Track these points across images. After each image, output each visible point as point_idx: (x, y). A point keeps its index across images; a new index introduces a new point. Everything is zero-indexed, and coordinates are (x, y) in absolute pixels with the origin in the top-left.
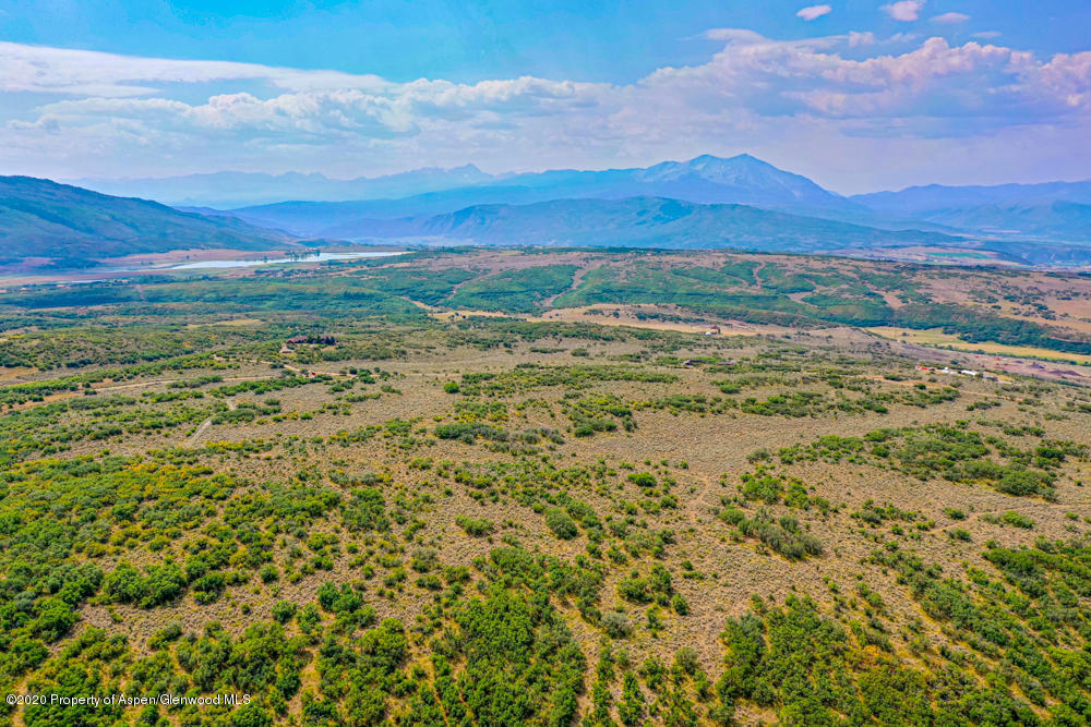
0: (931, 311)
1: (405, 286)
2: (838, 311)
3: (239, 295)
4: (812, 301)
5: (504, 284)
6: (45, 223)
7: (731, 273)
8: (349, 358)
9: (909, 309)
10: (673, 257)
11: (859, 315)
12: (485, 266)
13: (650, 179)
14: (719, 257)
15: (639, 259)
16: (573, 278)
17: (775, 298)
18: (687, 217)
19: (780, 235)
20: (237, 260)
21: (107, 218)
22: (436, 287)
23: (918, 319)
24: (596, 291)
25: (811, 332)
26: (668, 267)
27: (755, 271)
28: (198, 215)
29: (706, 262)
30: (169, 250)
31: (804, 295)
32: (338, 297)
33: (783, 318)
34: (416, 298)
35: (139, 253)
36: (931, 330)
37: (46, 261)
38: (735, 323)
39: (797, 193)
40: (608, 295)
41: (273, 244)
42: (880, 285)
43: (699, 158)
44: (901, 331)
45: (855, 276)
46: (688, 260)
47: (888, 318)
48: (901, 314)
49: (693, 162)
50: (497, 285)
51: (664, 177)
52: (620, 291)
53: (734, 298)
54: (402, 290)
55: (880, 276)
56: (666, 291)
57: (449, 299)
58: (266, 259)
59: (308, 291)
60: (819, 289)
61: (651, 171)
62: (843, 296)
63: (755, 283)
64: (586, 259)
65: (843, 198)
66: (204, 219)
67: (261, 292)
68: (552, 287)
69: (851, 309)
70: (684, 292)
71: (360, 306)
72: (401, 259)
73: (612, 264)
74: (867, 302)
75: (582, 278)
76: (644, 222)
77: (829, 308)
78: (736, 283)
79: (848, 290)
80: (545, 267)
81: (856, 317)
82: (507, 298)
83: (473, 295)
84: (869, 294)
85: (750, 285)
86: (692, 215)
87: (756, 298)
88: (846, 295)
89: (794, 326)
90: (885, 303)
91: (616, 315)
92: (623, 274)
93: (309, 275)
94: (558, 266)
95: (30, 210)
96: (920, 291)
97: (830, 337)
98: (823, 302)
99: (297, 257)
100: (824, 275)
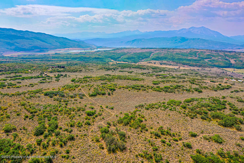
0: (243, 64)
1: (110, 56)
2: (217, 64)
3: (71, 57)
4: (210, 61)
5: (133, 56)
6: (41, 42)
7: (191, 54)
8: (64, 72)
9: (236, 64)
10: (177, 50)
11: (222, 64)
12: (130, 52)
13: (179, 33)
14: (189, 50)
15: (168, 50)
16: (151, 55)
17: (200, 60)
18: (187, 41)
19: (210, 46)
20: (79, 50)
21: (54, 41)
22: (117, 56)
23: (239, 66)
24: (155, 58)
25: (206, 69)
26: (175, 53)
27: (197, 54)
28: (75, 41)
29: (185, 51)
30: (65, 48)
31: (208, 60)
32: (93, 58)
33: (199, 65)
34: (112, 59)
35: (59, 48)
36: (242, 69)
37: (38, 50)
38: (186, 66)
39: (216, 36)
40: (158, 59)
41: (88, 47)
42: (230, 58)
43: (191, 28)
44: (233, 69)
45: (223, 55)
46: (181, 51)
47: (230, 66)
48: (234, 65)
49: (190, 28)
50: (131, 56)
51: (182, 32)
52: (161, 58)
53: (190, 60)
54: (109, 57)
55: (230, 55)
56: (172, 58)
57: (119, 59)
58: (85, 50)
59: (87, 57)
60: (213, 58)
61: (179, 31)
62: (219, 60)
63: (196, 57)
64: (155, 50)
65: (228, 37)
66: (76, 42)
67: (76, 57)
68: (145, 57)
69: (220, 63)
70: (177, 58)
71: (98, 60)
72: (112, 50)
73: (161, 51)
74: (225, 61)
75: (153, 55)
76: (176, 43)
77: (214, 63)
78: (191, 56)
79: (220, 59)
80: (145, 52)
81: (221, 65)
82: (133, 59)
83: (125, 58)
84: (226, 60)
85: (195, 57)
86: (188, 41)
87: (195, 60)
88: (220, 60)
89: (202, 67)
90: (230, 62)
91: (155, 63)
92: (163, 54)
93: (90, 53)
94: (148, 52)
95: (38, 39)
96: (241, 59)
97: (211, 70)
98: (213, 61)
99: (92, 50)
100: (215, 55)
